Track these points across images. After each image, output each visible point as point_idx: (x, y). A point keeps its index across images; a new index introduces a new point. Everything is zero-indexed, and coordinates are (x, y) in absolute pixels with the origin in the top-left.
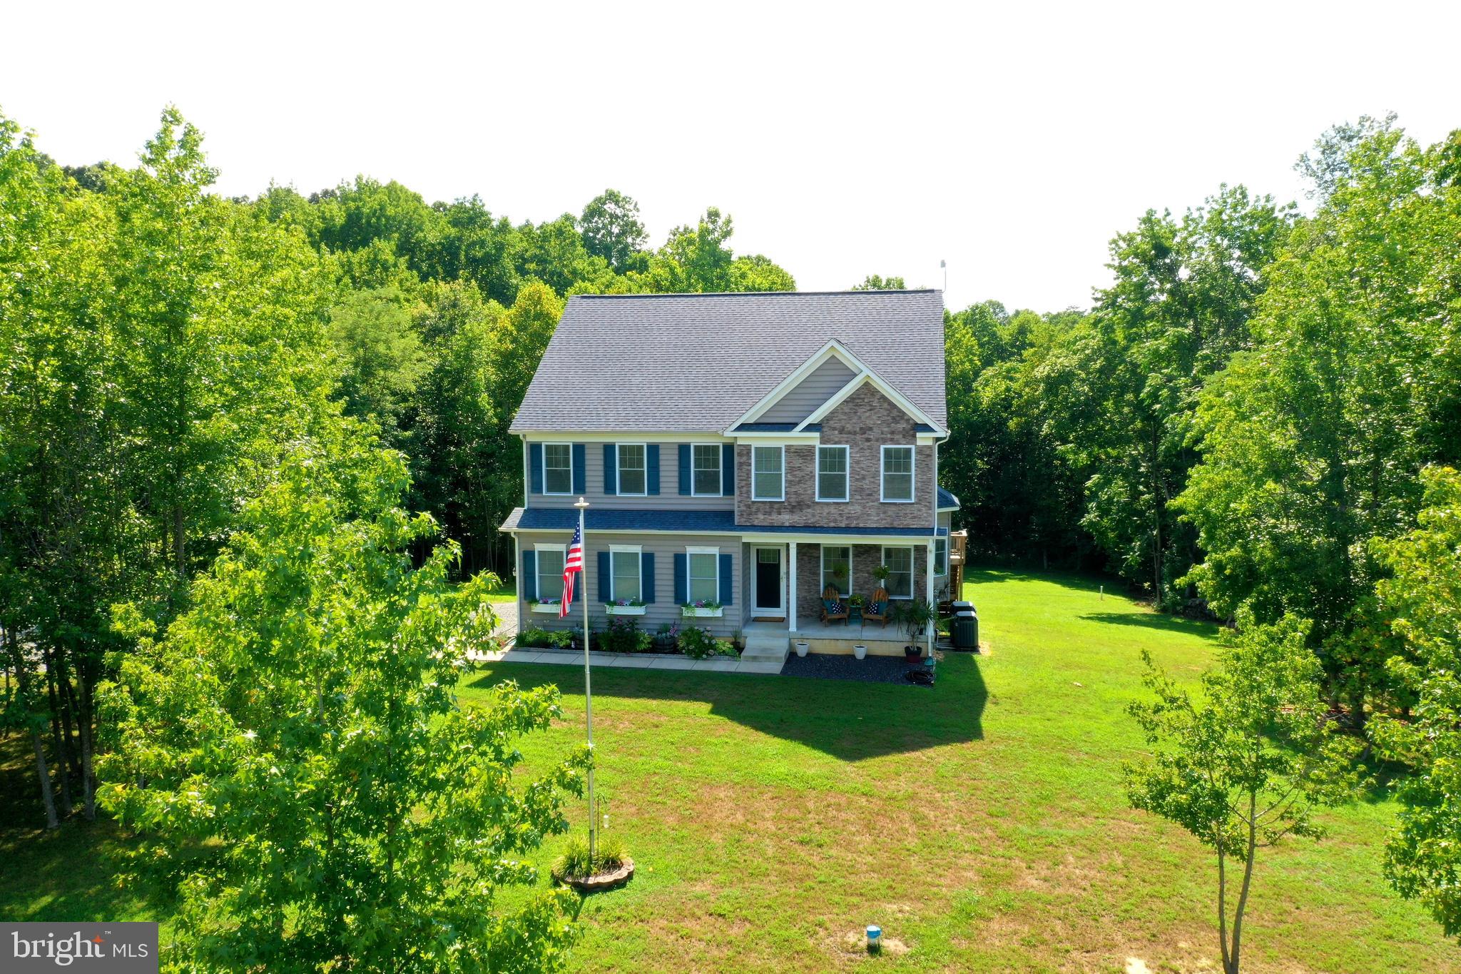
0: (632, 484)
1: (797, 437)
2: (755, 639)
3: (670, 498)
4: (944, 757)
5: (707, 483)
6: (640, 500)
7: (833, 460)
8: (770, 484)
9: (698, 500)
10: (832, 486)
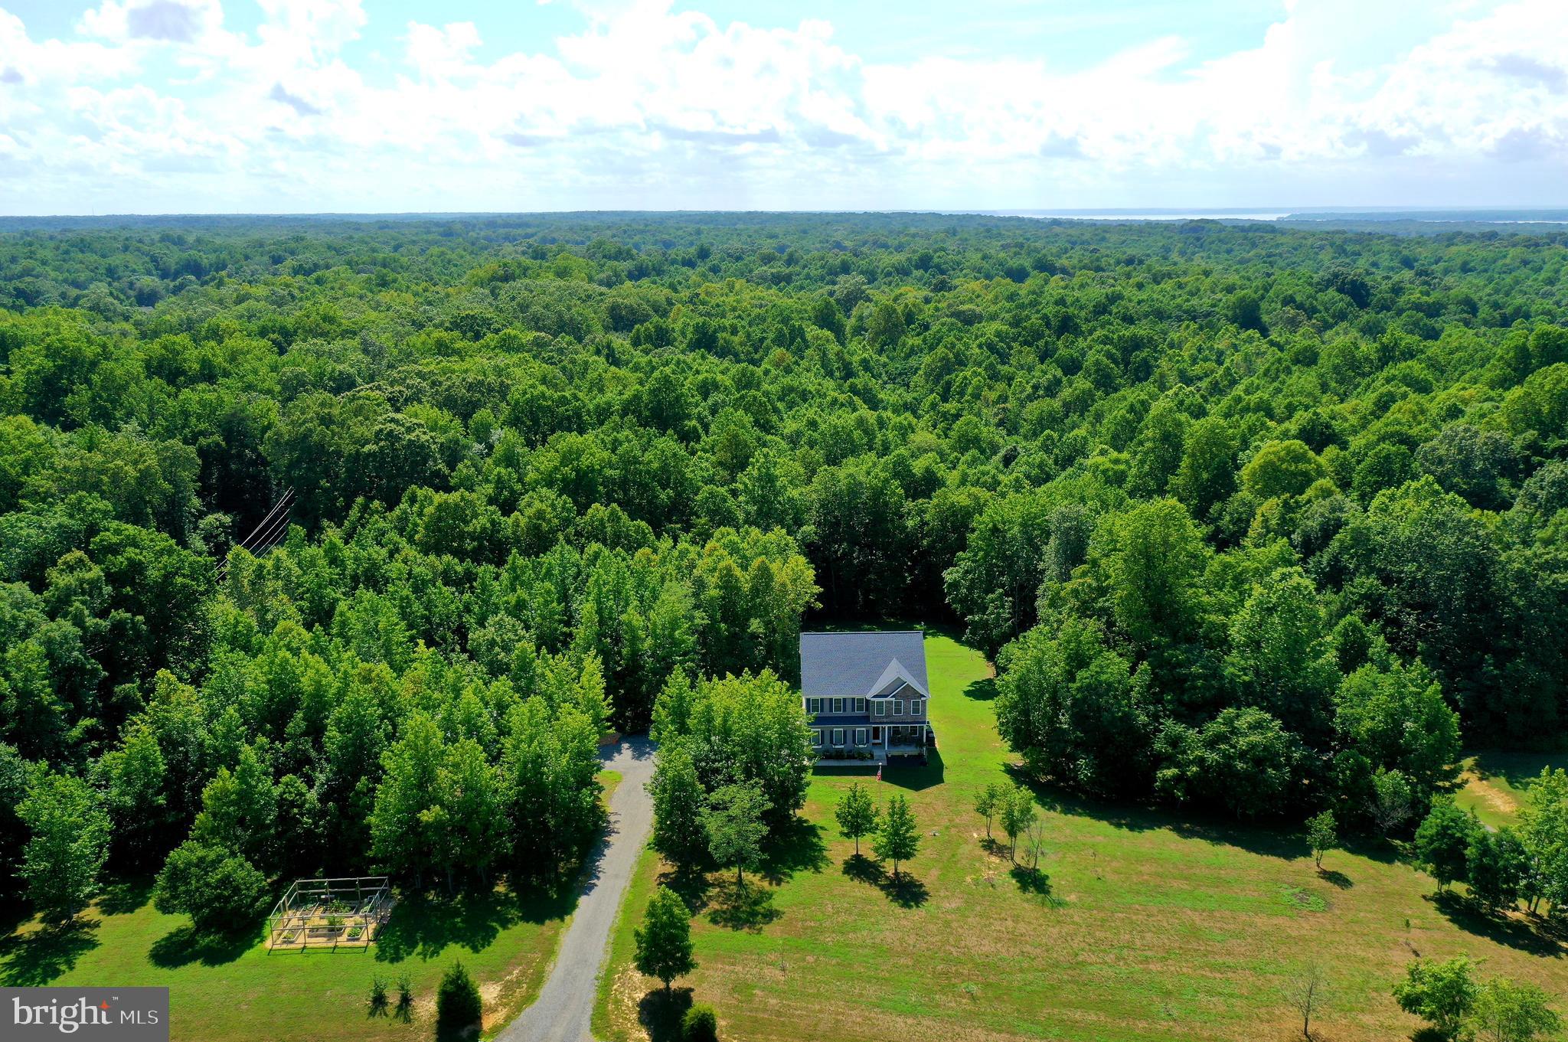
0: (838, 709)
1: (888, 699)
2: (877, 753)
3: (849, 713)
4: (933, 789)
5: (860, 708)
6: (841, 713)
7: (898, 704)
8: (880, 711)
9: (857, 713)
10: (898, 711)
